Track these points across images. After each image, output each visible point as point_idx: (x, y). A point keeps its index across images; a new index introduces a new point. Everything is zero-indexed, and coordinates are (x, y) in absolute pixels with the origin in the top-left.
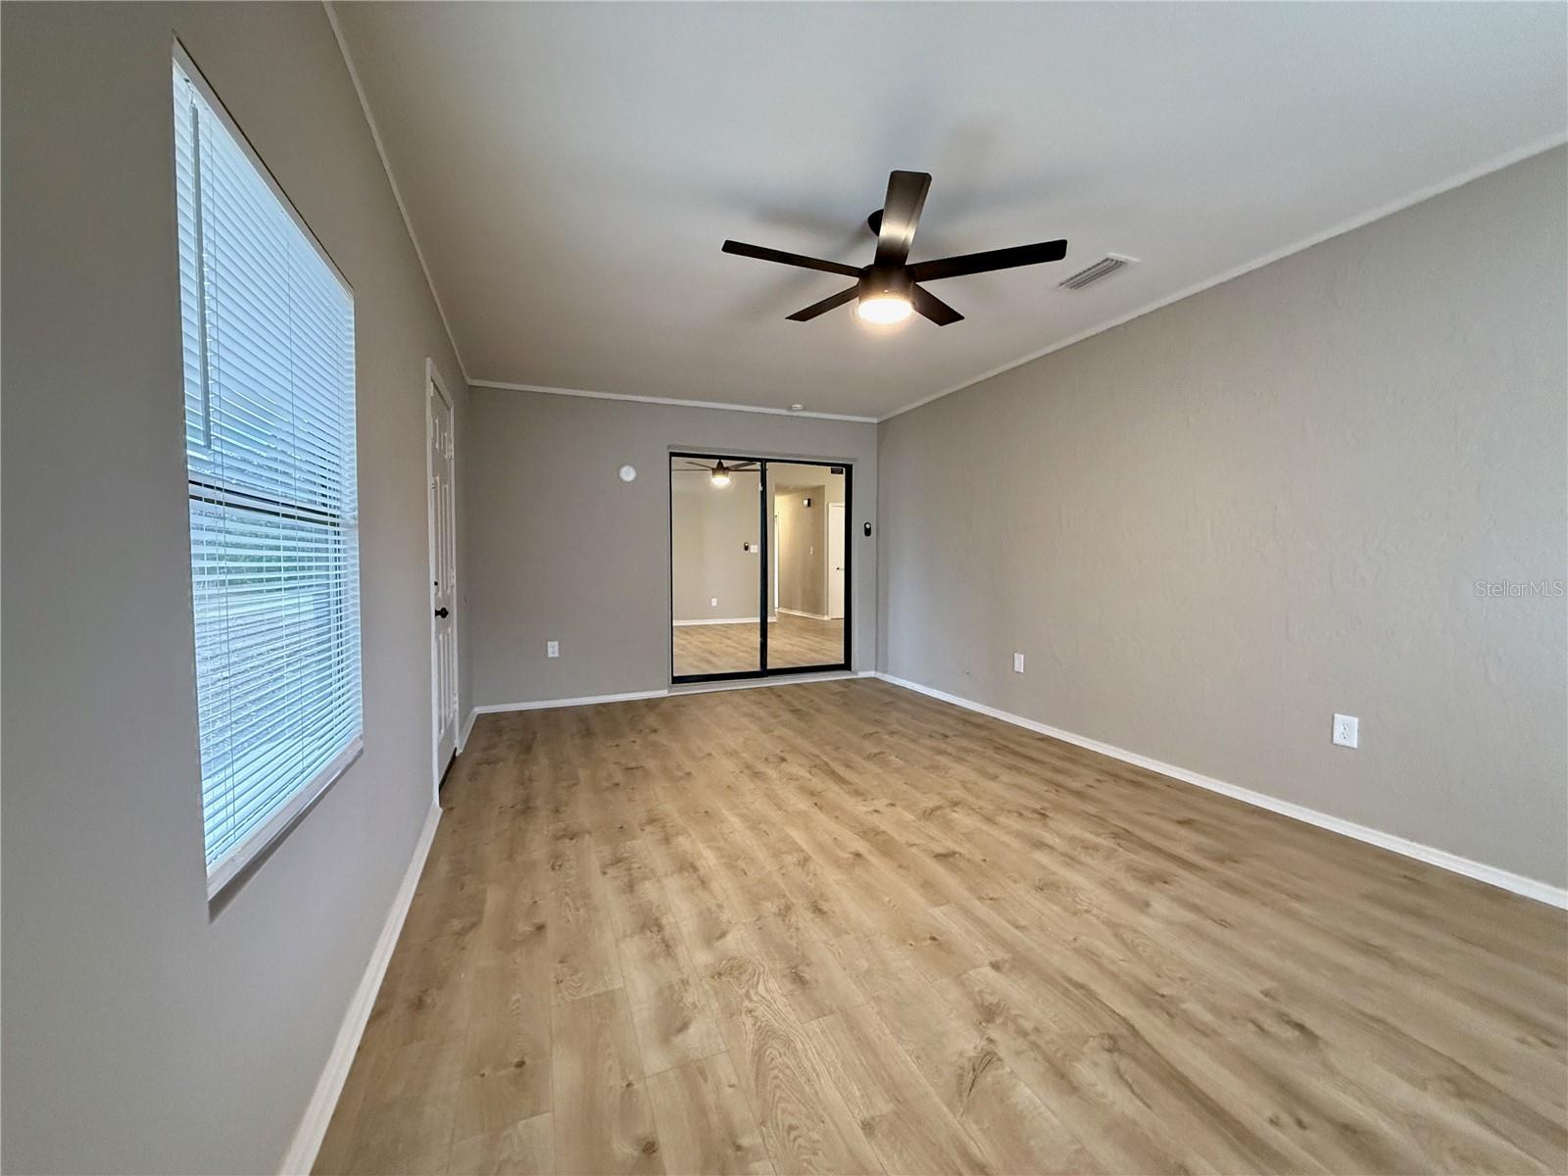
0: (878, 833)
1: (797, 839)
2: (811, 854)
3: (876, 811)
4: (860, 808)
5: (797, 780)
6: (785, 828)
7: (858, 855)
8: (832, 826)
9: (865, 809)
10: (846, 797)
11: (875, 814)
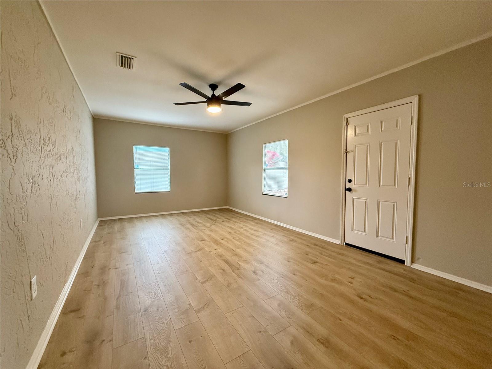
0: (217, 244)
1: (236, 242)
2: (233, 239)
3: (216, 250)
4: (221, 250)
5: (243, 260)
6: (241, 244)
7: (222, 240)
8: (228, 245)
9: (219, 250)
10: (224, 254)
11: (216, 249)
